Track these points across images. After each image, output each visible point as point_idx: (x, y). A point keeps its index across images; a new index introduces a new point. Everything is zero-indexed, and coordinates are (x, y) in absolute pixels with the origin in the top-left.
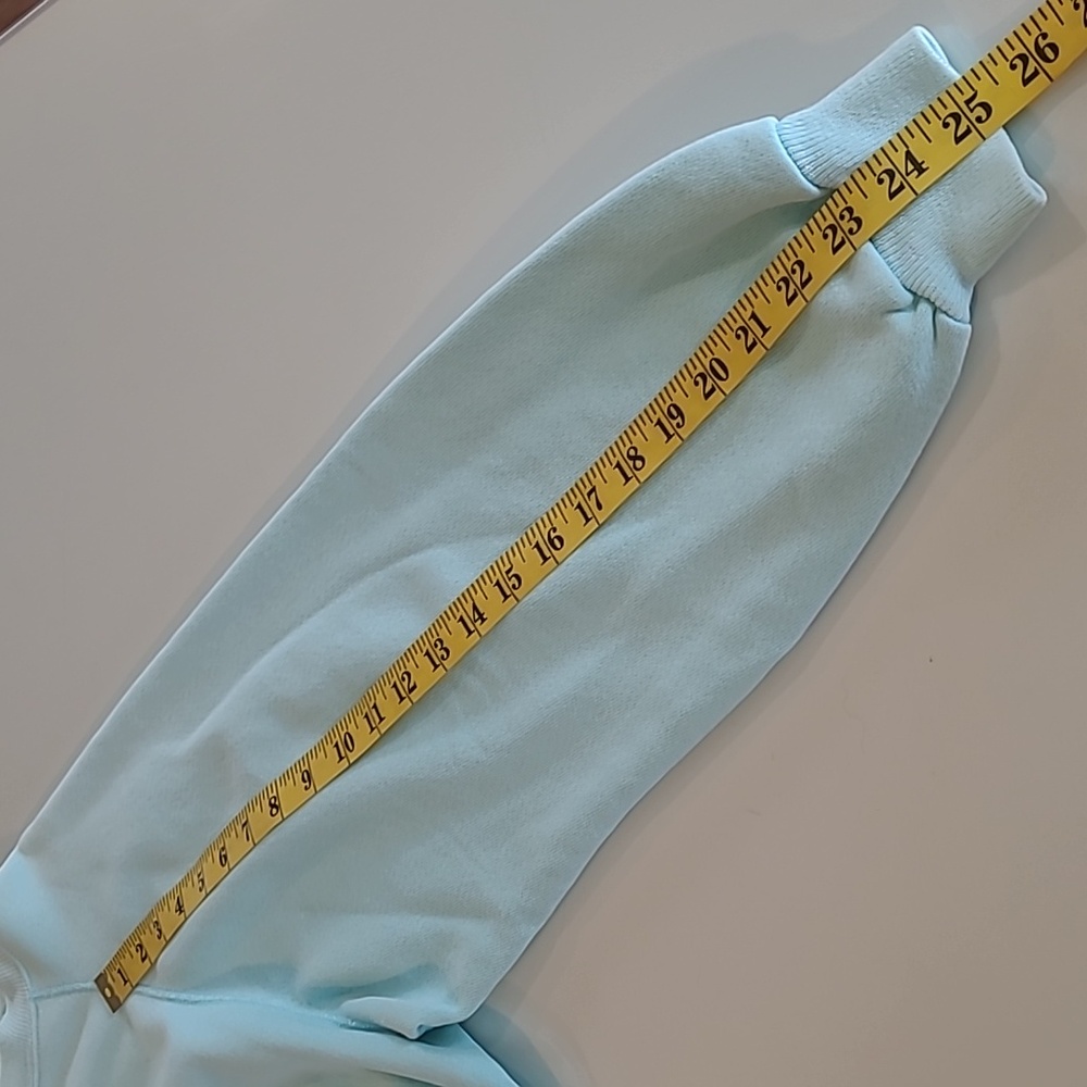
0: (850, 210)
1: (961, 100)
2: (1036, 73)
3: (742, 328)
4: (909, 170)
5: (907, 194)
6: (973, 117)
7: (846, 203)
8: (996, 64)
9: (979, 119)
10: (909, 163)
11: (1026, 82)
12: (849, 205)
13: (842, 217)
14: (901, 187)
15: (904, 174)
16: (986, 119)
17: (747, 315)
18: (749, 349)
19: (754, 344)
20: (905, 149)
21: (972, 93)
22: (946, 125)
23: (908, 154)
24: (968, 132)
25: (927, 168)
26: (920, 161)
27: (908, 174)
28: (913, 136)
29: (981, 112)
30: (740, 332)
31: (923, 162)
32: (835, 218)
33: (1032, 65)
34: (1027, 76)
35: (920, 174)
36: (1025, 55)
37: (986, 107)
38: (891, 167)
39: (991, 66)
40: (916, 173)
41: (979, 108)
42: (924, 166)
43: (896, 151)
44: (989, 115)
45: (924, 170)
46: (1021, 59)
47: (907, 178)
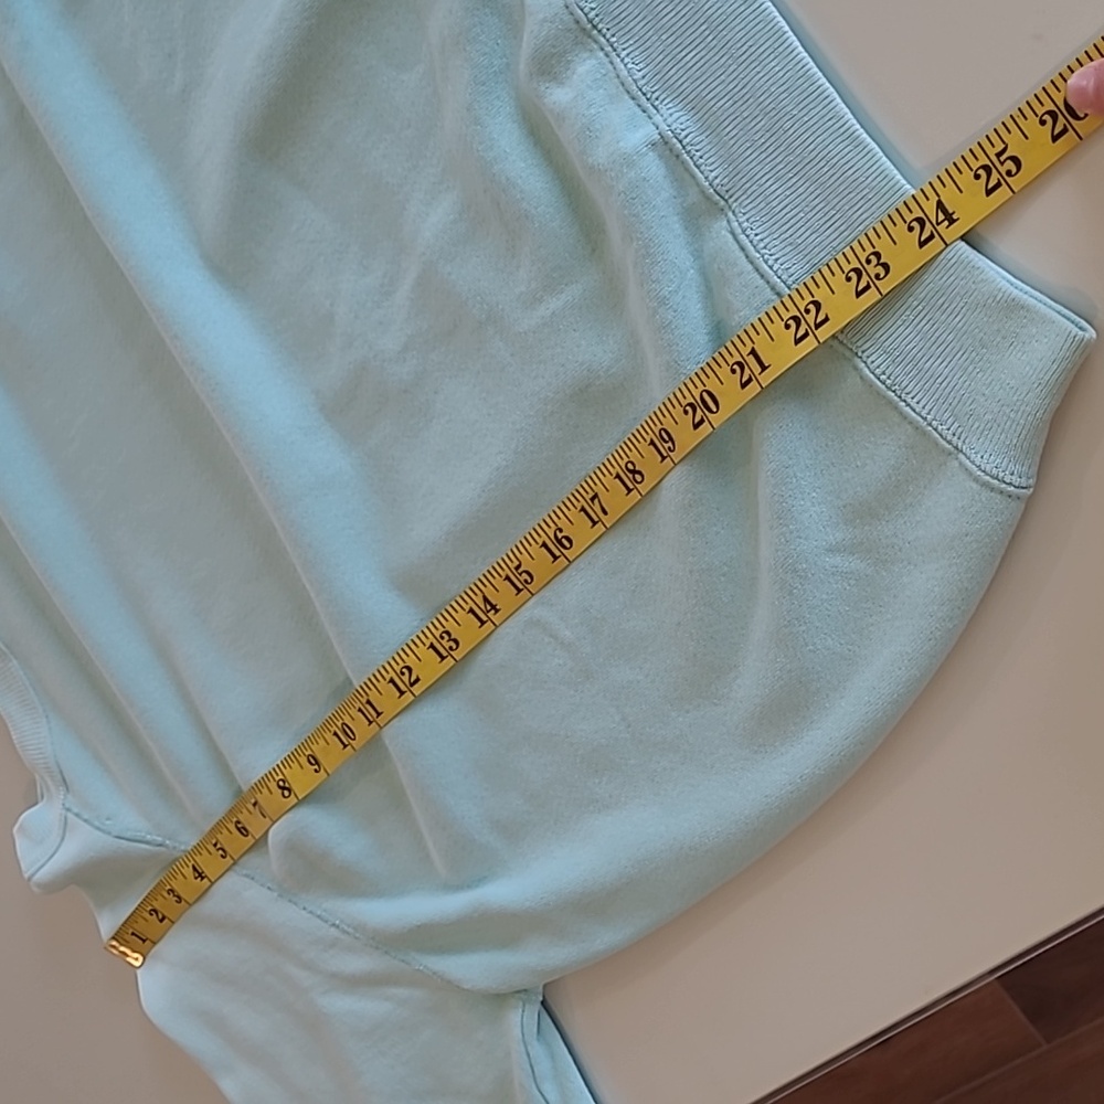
0: (878, 255)
1: (992, 152)
2: (1065, 131)
3: (738, 363)
4: (940, 219)
5: (936, 243)
6: (1003, 170)
7: (874, 247)
8: (1026, 118)
9: (1009, 173)
10: (940, 214)
11: (1055, 138)
12: (876, 250)
13: (868, 262)
14: (931, 237)
15: (934, 222)
16: (1016, 174)
17: (745, 351)
18: (744, 386)
19: (750, 380)
20: (937, 198)
21: (1003, 146)
22: (977, 177)
23: (940, 205)
24: (998, 185)
25: (958, 219)
26: (951, 211)
27: (938, 224)
28: (944, 186)
29: (1010, 165)
30: (735, 367)
31: (954, 213)
32: (860, 262)
33: (1061, 122)
34: (1056, 132)
35: (950, 224)
36: (1054, 111)
37: (1015, 160)
38: (922, 215)
39: (1020, 121)
40: (946, 223)
41: (1009, 162)
42: (955, 217)
43: (928, 199)
44: (1019, 168)
45: (955, 221)
46: (1051, 116)
47: (938, 228)
